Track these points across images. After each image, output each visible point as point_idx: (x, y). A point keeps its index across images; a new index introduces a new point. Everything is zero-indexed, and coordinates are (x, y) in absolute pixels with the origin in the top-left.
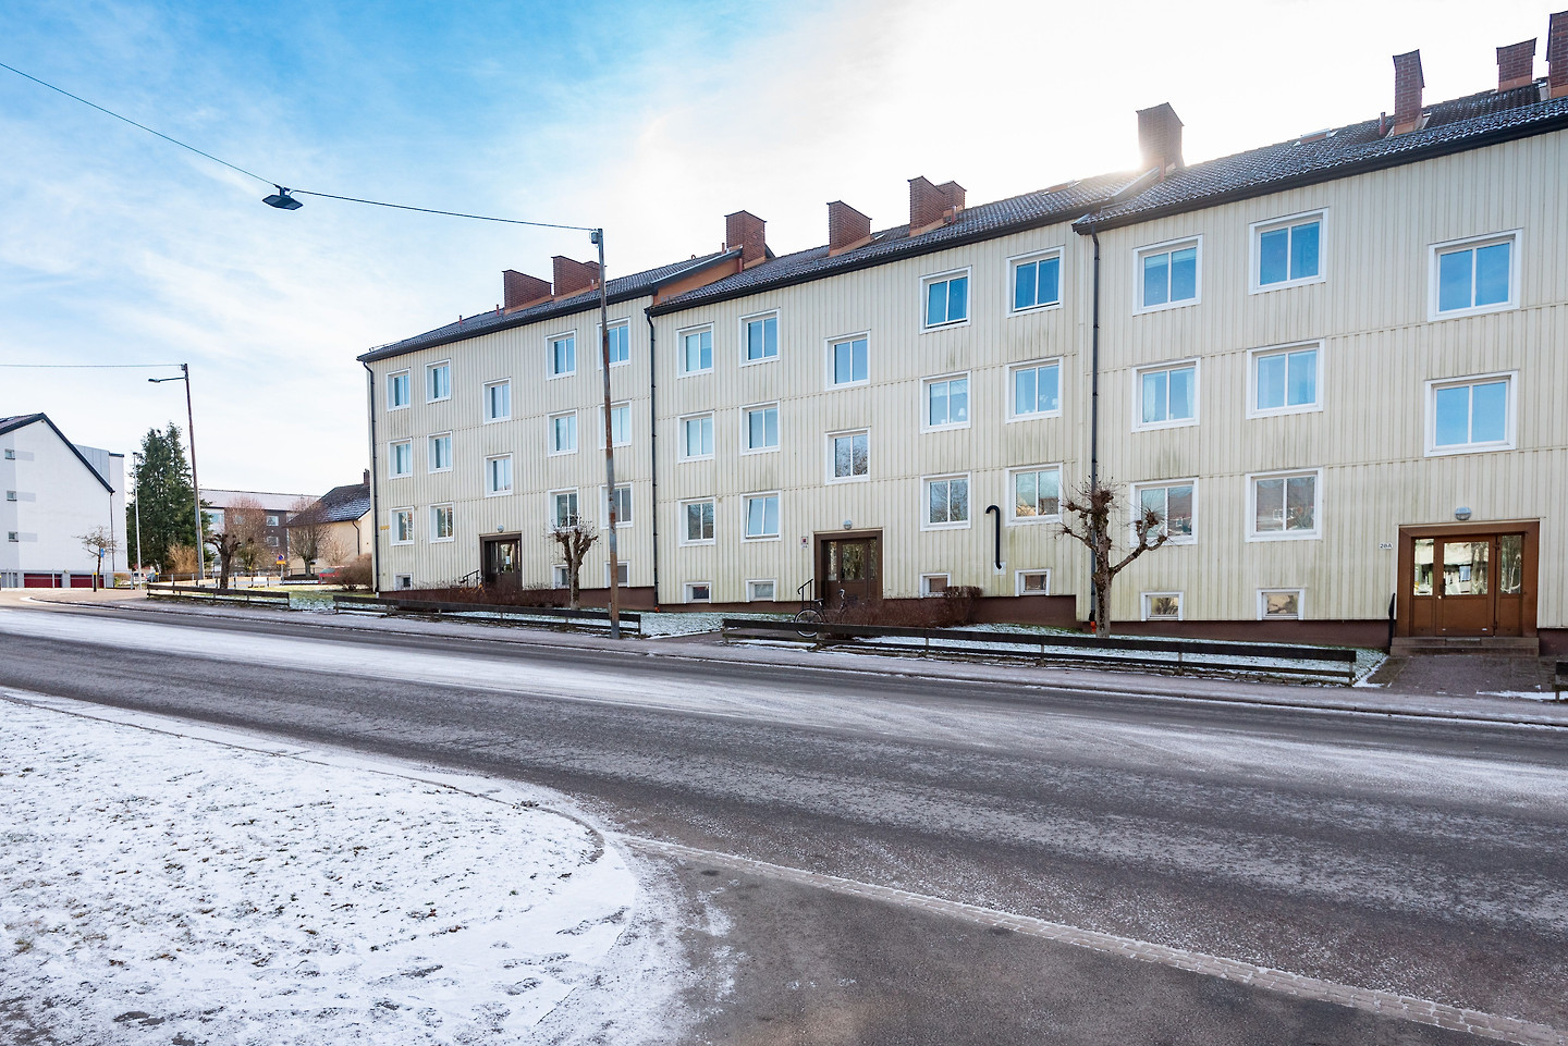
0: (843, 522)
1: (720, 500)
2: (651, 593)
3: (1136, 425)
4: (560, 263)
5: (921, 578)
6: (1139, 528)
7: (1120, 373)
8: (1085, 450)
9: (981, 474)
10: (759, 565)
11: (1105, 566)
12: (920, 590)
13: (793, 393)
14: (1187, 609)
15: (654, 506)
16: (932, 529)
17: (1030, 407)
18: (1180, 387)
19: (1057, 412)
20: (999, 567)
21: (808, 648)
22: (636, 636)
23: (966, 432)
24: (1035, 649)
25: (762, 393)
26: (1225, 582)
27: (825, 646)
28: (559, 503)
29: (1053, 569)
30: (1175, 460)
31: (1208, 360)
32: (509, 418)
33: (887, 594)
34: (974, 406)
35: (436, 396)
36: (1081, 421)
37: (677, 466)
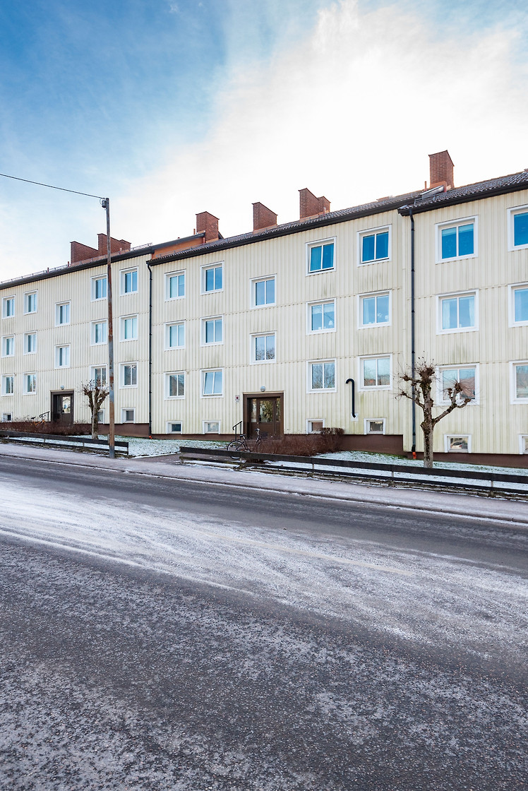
0: (260, 387)
1: (188, 373)
2: (147, 427)
3: (439, 330)
4: (102, 238)
5: (307, 422)
6: (450, 393)
7: (428, 299)
8: (407, 346)
9: (343, 359)
10: (211, 412)
11: (429, 417)
12: (306, 429)
13: (231, 311)
14: (474, 446)
15: (150, 376)
16: (314, 392)
17: (372, 320)
18: (465, 308)
19: (389, 323)
20: (354, 416)
21: (234, 468)
22: (125, 456)
23: (334, 335)
24: (388, 474)
25: (213, 310)
26: (498, 429)
27: (245, 467)
28: (96, 373)
29: (388, 418)
30: (464, 352)
31: (483, 291)
32: (69, 323)
33: (286, 432)
34: (338, 319)
35: (30, 311)
36: (404, 327)
37: (163, 352)
